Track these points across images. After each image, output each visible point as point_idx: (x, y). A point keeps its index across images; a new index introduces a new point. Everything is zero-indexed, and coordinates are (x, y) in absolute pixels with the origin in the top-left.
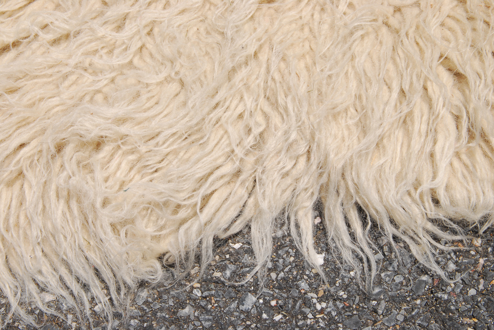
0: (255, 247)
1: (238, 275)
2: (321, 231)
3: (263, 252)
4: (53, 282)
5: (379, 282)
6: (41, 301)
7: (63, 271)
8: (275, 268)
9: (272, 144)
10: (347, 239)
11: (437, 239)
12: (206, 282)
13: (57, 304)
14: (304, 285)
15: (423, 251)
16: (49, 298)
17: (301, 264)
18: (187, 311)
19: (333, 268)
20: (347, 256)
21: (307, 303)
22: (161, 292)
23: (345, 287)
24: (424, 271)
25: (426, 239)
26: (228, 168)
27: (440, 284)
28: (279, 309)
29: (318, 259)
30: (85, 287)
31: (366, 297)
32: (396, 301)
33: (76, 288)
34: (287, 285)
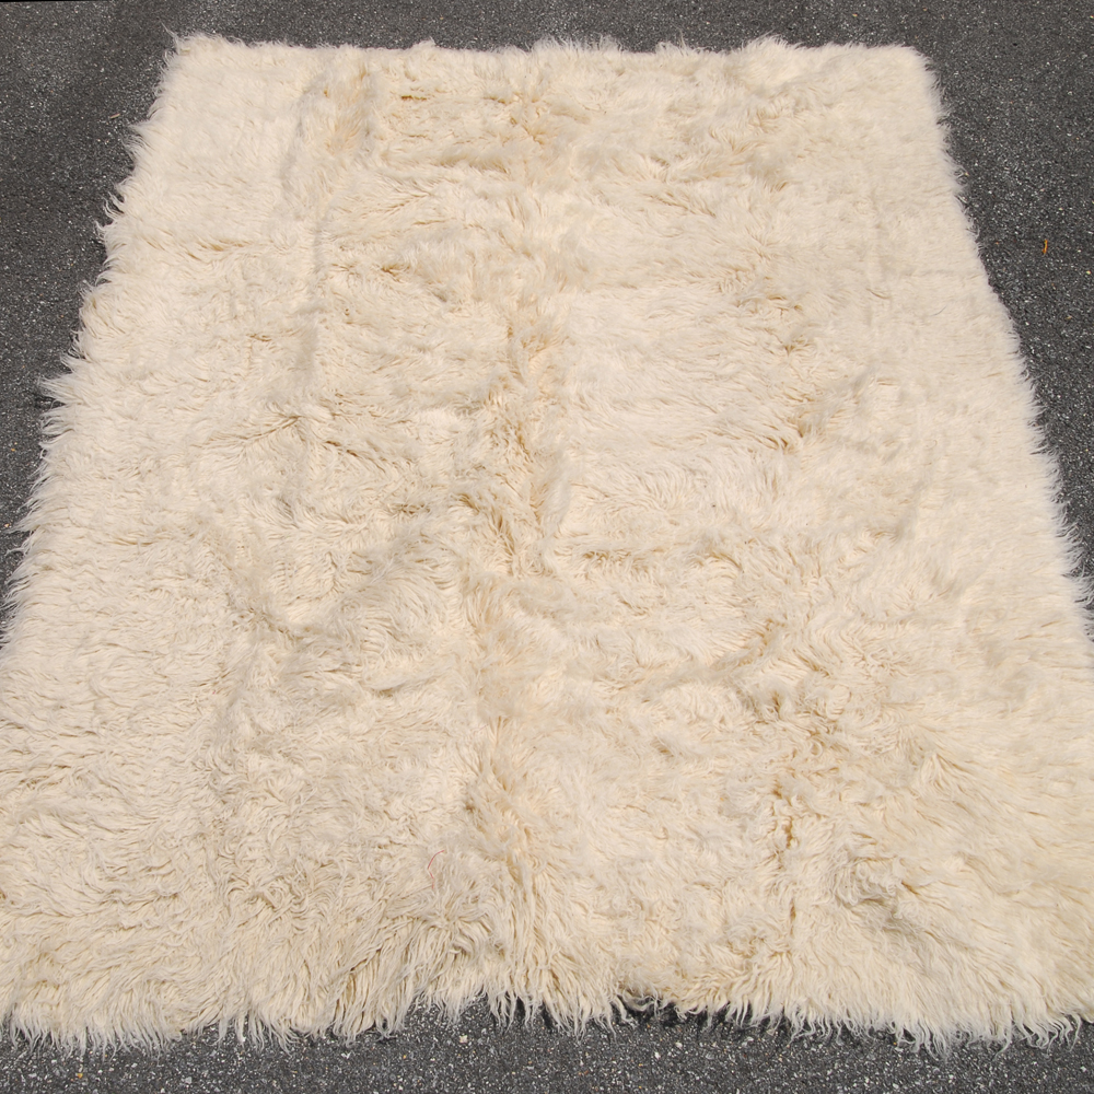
0: (220, 1031)
1: (211, 1042)
2: (246, 1027)
3: (223, 1033)
4: (138, 1035)
5: (264, 1051)
6: (133, 1042)
7: (143, 1031)
8: (226, 1041)
9: (232, 991)
10: (255, 1033)
11: (289, 1038)
12: (199, 1043)
13: (139, 1044)
14: (235, 1049)
15: (282, 1042)
16: (136, 1041)
17: (236, 1041)
18: (189, 1053)
19: (247, 1044)
20: (254, 1040)
21: (236, 1057)
22: (180, 1044)
23: (250, 1052)
24: (281, 1050)
25: (285, 1037)
26: (213, 999)
27: (286, 1057)
28: (224, 1058)
29: (243, 1039)
30: (151, 1039)
31: (258, 1058)
32: (269, 1060)
33: (147, 1039)
34: (229, 1048)
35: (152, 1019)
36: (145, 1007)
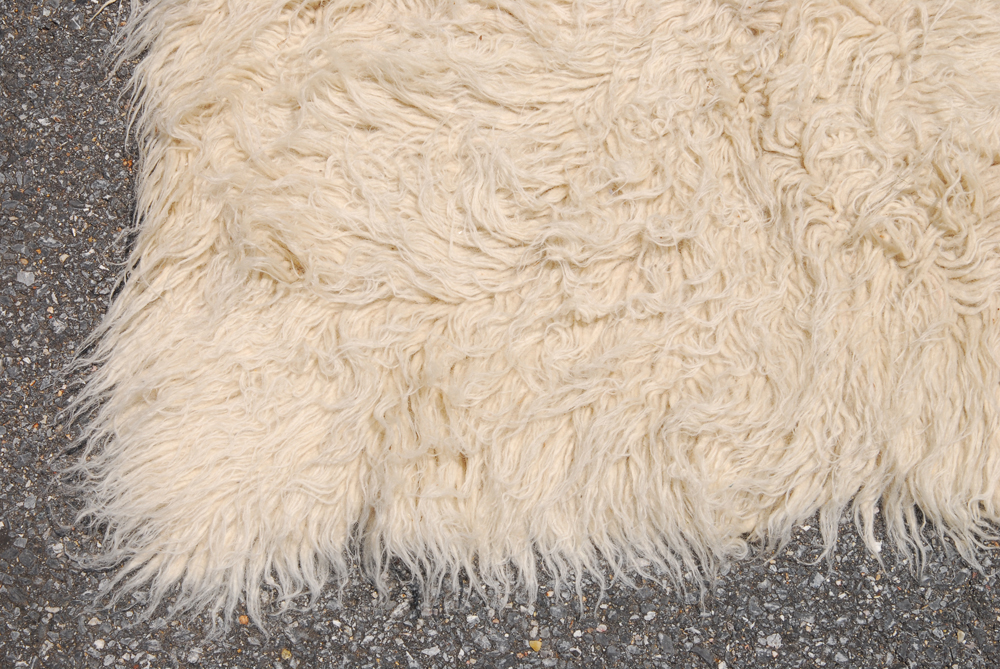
0: (823, 531)
1: (809, 556)
2: (880, 521)
3: (830, 535)
4: (648, 549)
5: (928, 571)
6: (639, 565)
7: (659, 542)
8: (839, 552)
9: (849, 447)
10: (903, 531)
11: (977, 537)
12: (781, 560)
13: (652, 568)
14: (864, 569)
15: (965, 547)
16: (643, 563)
17: (862, 549)
18: (765, 584)
19: (889, 555)
20: (902, 546)
21: (866, 585)
22: (743, 566)
23: (899, 573)
24: (966, 565)
25: (970, 538)
26: (810, 466)
27: (977, 577)
28: (843, 588)
29: (876, 547)
30: (680, 558)
31: (916, 584)
32: (940, 589)
33: (670, 557)
34: (849, 568)
35: (682, 519)
36: (664, 492)
